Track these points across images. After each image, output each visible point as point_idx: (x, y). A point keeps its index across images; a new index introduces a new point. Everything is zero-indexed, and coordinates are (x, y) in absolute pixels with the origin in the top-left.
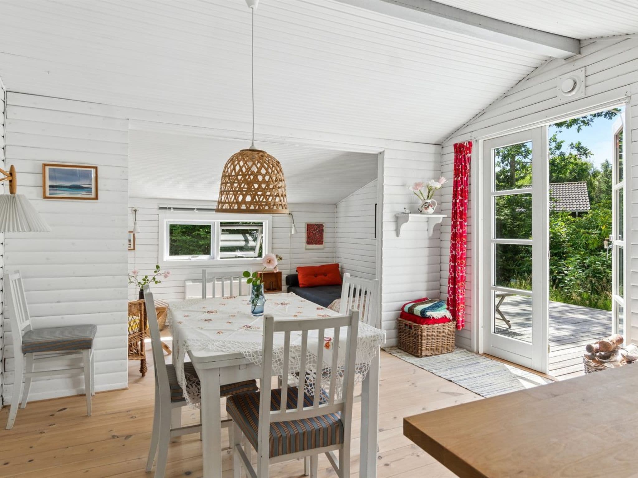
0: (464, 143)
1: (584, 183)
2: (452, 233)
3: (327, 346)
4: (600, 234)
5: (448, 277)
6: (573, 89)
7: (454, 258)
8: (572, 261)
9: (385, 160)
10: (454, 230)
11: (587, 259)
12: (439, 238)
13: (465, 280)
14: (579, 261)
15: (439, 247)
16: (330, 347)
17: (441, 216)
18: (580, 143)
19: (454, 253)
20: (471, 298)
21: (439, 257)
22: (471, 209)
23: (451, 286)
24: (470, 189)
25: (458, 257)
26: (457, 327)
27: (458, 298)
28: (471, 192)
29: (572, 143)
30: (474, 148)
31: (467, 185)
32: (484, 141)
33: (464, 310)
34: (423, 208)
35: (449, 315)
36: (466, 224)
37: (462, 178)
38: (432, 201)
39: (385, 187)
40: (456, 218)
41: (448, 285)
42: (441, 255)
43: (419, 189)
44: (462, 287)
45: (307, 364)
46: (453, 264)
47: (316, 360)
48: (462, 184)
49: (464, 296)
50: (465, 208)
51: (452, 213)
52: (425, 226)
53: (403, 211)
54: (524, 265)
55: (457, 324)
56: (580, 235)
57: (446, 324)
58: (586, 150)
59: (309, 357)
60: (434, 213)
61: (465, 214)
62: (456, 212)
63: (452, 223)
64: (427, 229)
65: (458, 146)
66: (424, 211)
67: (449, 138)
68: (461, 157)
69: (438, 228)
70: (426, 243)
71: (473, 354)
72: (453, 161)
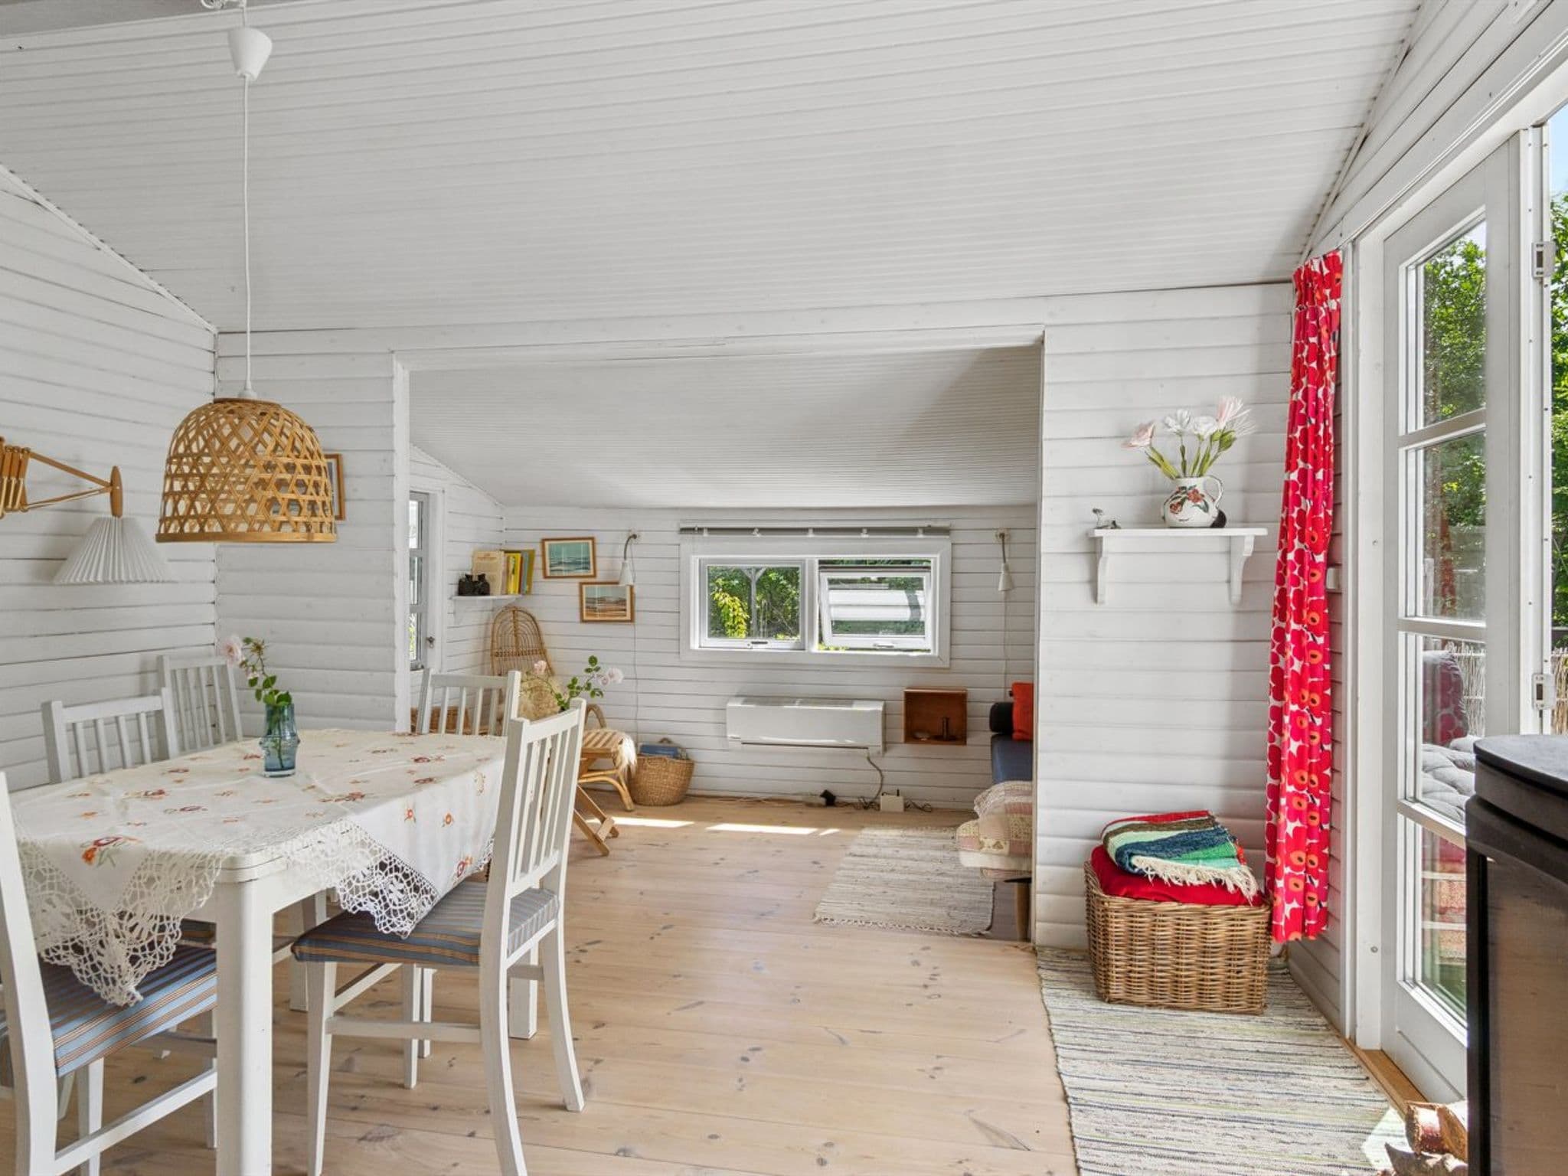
0: (1311, 263)
2: (1276, 594)
3: (88, 857)
7: (1280, 684)
9: (1049, 363)
17: (1249, 532)
19: (1281, 662)
20: (1339, 832)
22: (1341, 504)
24: (1339, 428)
30: (1347, 274)
32: (1385, 241)
34: (1170, 506)
37: (1306, 393)
38: (1205, 483)
39: (1046, 447)
40: (1288, 537)
46: (1277, 704)
50: (1315, 501)
51: (1281, 520)
52: (1216, 566)
62: (1289, 516)
63: (1278, 555)
66: (1172, 515)
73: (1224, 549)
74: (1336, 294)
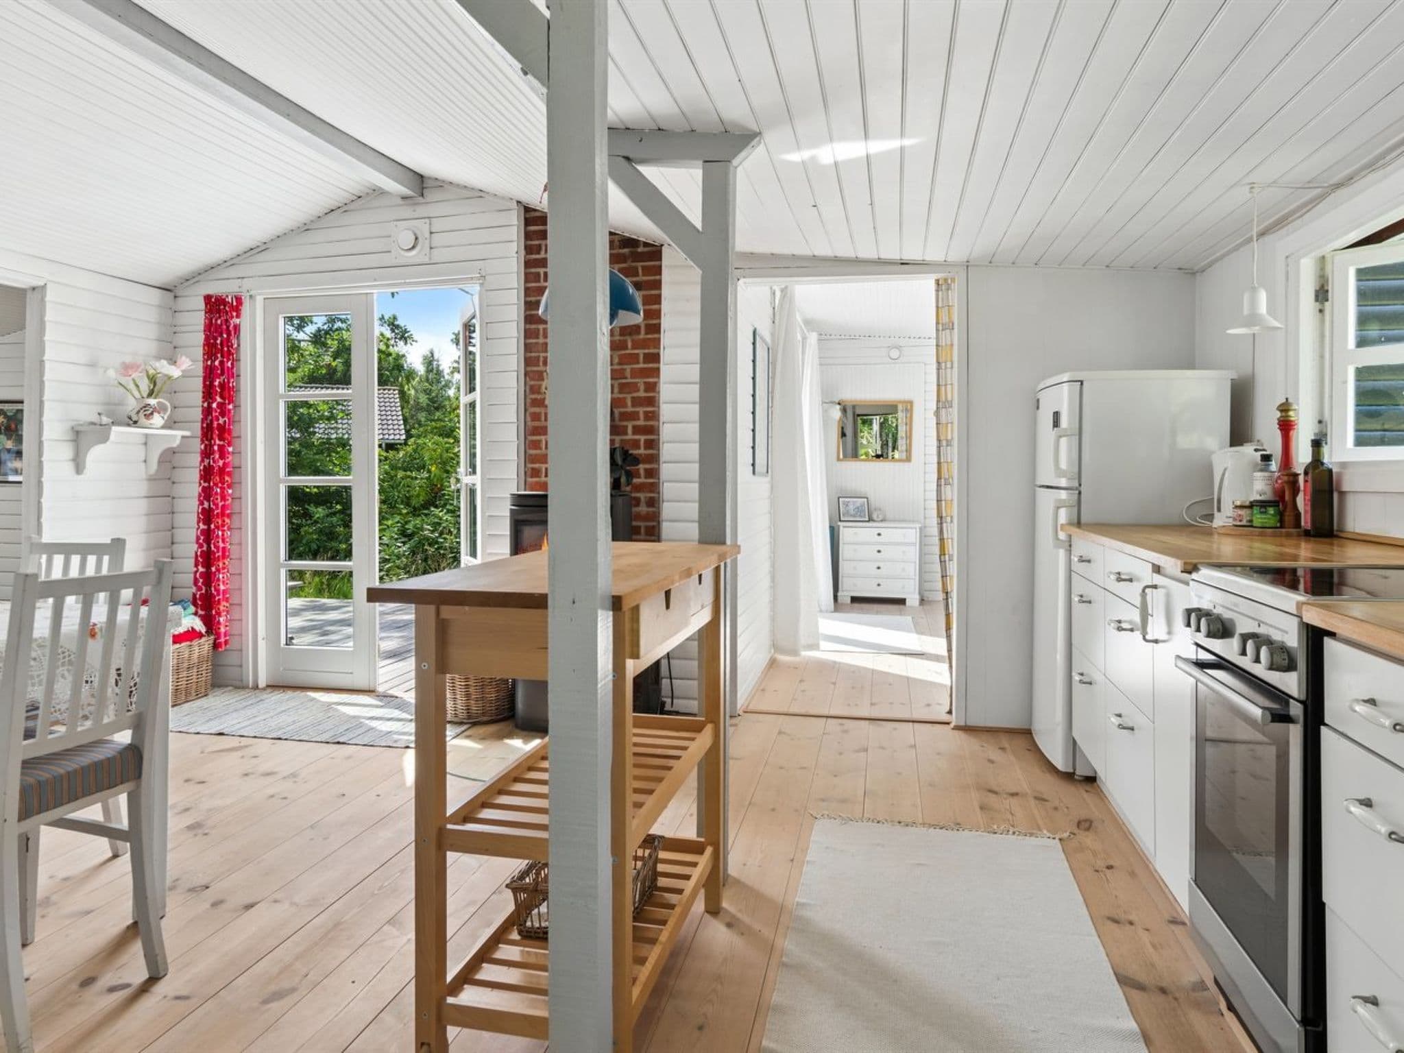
0: (227, 296)
1: (394, 390)
2: (202, 468)
3: (93, 635)
4: (428, 479)
5: (194, 555)
6: (413, 247)
7: (207, 516)
8: (388, 526)
9: (49, 306)
10: (206, 461)
11: (410, 521)
12: (169, 479)
13: (228, 556)
14: (399, 525)
15: (169, 496)
16: (96, 636)
17: (179, 433)
18: (395, 318)
19: (206, 505)
20: (240, 589)
21: (171, 515)
22: (240, 421)
23: (201, 569)
24: (238, 383)
25: (216, 512)
26: (216, 646)
27: (218, 591)
28: (240, 391)
29: (383, 316)
30: (246, 309)
31: (233, 377)
32: (265, 299)
33: (228, 612)
34: (141, 414)
35: (199, 626)
36: (230, 449)
37: (222, 363)
38: (158, 403)
39: (47, 365)
40: (209, 437)
41: (195, 569)
42: (173, 513)
43: (133, 376)
44: (224, 568)
45: (58, 667)
46: (206, 527)
47: (73, 659)
48: (222, 374)
49: (228, 586)
50: (229, 419)
51: (202, 428)
52: (140, 453)
53: (95, 418)
54: (301, 542)
55: (215, 640)
56: (397, 482)
57: (195, 642)
58: (406, 331)
59: (61, 656)
60: (163, 427)
61: (229, 431)
62: (210, 427)
63: (203, 447)
64: (144, 459)
65: (213, 300)
66: (143, 420)
67: (191, 282)
68: (219, 322)
69: (169, 459)
70: (143, 488)
71: (247, 690)
72: (202, 328)
73: (143, 441)
74: (238, 316)
